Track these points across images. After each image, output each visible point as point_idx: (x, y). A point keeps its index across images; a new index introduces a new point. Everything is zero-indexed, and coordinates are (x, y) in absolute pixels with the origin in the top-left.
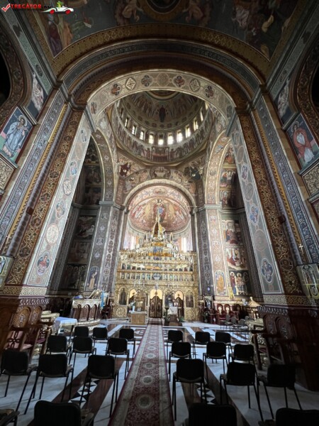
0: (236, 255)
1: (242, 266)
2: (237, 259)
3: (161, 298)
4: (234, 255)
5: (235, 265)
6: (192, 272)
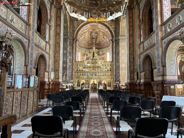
3: (96, 83)
6: (111, 72)
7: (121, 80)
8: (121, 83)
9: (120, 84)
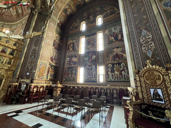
0: (55, 56)
1: (56, 63)
2: (55, 58)
4: (54, 56)
5: (53, 61)
6: (11, 56)
7: (36, 77)
8: (35, 81)
9: (33, 85)
